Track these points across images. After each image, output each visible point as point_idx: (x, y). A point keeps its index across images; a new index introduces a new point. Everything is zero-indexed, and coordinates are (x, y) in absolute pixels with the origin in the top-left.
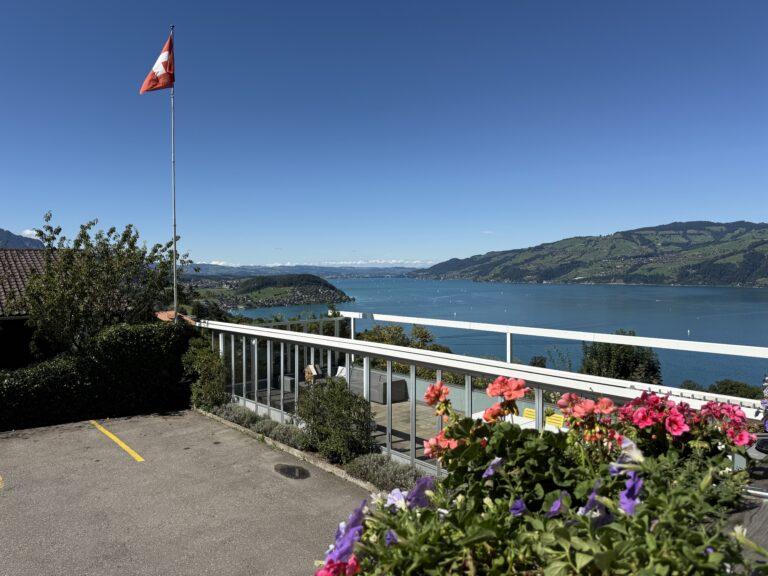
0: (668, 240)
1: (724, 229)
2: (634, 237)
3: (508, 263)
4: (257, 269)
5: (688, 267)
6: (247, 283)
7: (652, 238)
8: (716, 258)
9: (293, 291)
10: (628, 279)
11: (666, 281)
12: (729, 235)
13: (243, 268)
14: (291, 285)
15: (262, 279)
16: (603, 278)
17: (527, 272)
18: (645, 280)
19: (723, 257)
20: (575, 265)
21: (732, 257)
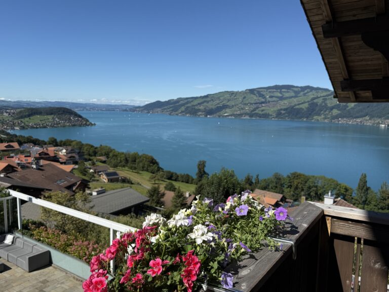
0: (272, 95)
1: (300, 89)
2: (255, 92)
3: (189, 105)
4: (28, 103)
5: (281, 109)
6: (21, 112)
7: (264, 93)
8: (295, 105)
9: (53, 118)
10: (251, 116)
11: (270, 117)
12: (302, 93)
13: (18, 102)
14: (51, 114)
15: (32, 109)
16: (239, 115)
17: (199, 110)
18: (260, 116)
19: (299, 104)
20: (225, 107)
21: (303, 105)
